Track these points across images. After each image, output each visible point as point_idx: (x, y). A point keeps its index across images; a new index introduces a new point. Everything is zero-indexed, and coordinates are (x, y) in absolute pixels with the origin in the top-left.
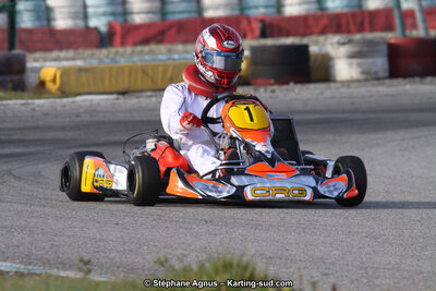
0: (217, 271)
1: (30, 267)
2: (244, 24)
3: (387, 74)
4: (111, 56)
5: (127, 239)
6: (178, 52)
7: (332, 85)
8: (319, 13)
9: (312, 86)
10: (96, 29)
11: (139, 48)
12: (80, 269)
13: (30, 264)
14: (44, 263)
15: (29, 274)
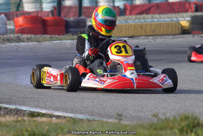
0: (182, 120)
1: (93, 117)
2: (187, 6)
4: (125, 20)
5: (137, 105)
6: (157, 18)
10: (118, 7)
11: (138, 16)
12: (116, 118)
13: (93, 116)
14: (99, 115)
15: (93, 120)
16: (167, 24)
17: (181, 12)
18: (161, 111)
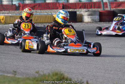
0: (53, 75)
2: (58, 5)
3: (99, 21)
4: (19, 13)
5: (26, 66)
6: (39, 13)
7: (83, 23)
8: (79, 2)
9: (77, 23)
10: (15, 5)
12: (13, 74)
14: (2, 72)
16: (45, 16)
17: (54, 9)
18: (41, 70)
